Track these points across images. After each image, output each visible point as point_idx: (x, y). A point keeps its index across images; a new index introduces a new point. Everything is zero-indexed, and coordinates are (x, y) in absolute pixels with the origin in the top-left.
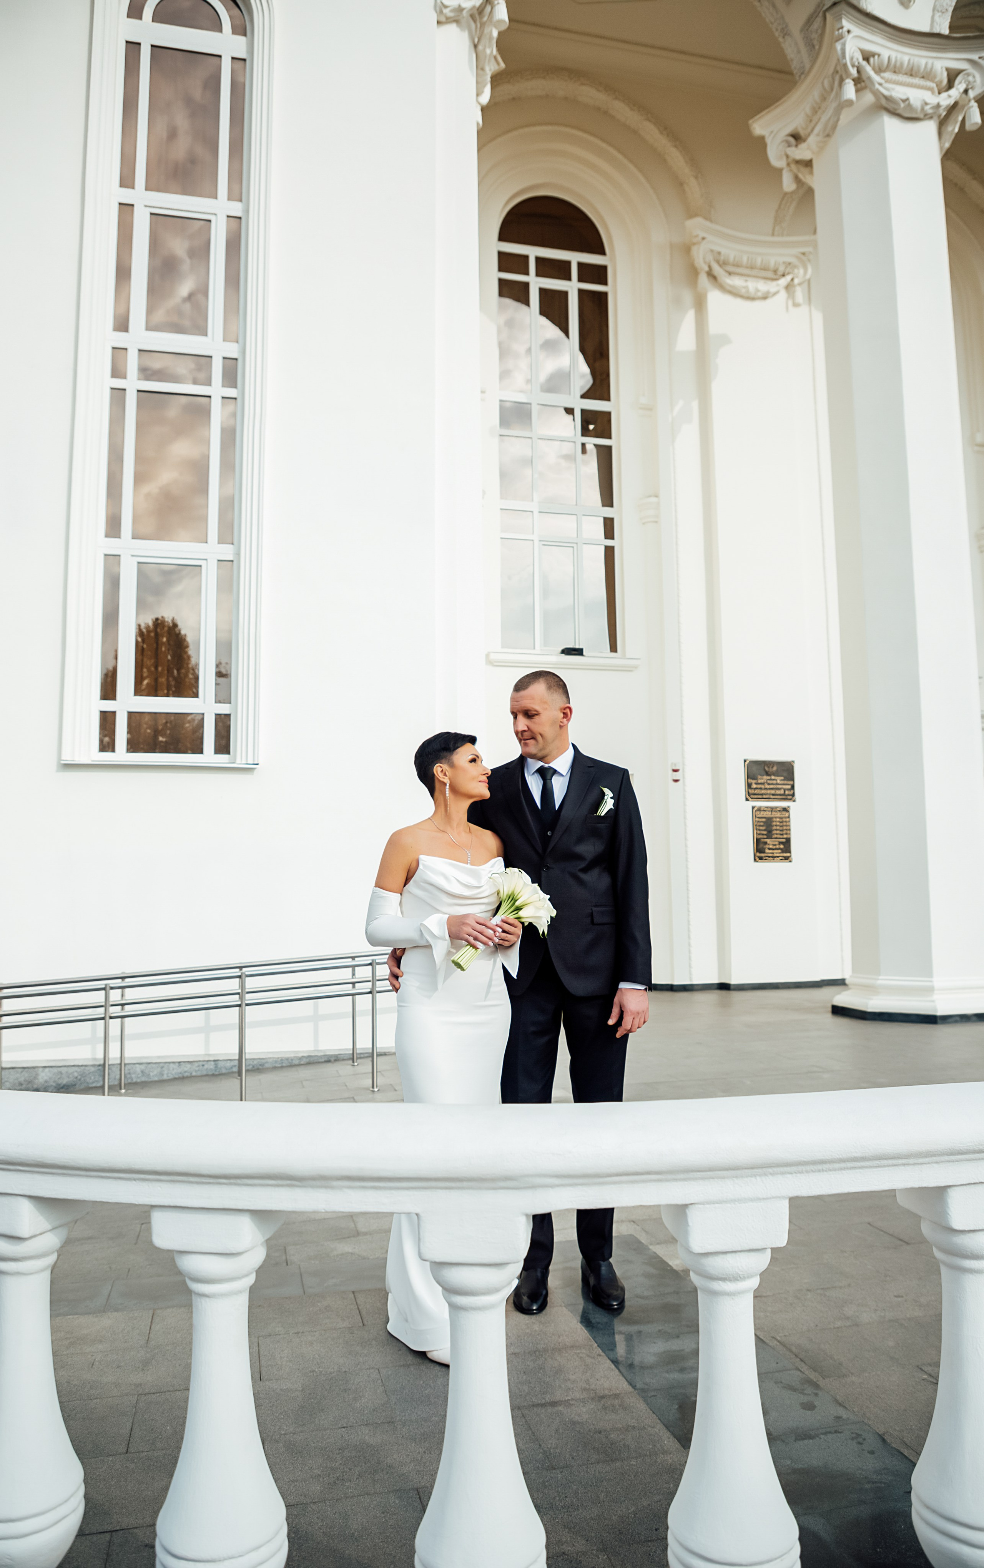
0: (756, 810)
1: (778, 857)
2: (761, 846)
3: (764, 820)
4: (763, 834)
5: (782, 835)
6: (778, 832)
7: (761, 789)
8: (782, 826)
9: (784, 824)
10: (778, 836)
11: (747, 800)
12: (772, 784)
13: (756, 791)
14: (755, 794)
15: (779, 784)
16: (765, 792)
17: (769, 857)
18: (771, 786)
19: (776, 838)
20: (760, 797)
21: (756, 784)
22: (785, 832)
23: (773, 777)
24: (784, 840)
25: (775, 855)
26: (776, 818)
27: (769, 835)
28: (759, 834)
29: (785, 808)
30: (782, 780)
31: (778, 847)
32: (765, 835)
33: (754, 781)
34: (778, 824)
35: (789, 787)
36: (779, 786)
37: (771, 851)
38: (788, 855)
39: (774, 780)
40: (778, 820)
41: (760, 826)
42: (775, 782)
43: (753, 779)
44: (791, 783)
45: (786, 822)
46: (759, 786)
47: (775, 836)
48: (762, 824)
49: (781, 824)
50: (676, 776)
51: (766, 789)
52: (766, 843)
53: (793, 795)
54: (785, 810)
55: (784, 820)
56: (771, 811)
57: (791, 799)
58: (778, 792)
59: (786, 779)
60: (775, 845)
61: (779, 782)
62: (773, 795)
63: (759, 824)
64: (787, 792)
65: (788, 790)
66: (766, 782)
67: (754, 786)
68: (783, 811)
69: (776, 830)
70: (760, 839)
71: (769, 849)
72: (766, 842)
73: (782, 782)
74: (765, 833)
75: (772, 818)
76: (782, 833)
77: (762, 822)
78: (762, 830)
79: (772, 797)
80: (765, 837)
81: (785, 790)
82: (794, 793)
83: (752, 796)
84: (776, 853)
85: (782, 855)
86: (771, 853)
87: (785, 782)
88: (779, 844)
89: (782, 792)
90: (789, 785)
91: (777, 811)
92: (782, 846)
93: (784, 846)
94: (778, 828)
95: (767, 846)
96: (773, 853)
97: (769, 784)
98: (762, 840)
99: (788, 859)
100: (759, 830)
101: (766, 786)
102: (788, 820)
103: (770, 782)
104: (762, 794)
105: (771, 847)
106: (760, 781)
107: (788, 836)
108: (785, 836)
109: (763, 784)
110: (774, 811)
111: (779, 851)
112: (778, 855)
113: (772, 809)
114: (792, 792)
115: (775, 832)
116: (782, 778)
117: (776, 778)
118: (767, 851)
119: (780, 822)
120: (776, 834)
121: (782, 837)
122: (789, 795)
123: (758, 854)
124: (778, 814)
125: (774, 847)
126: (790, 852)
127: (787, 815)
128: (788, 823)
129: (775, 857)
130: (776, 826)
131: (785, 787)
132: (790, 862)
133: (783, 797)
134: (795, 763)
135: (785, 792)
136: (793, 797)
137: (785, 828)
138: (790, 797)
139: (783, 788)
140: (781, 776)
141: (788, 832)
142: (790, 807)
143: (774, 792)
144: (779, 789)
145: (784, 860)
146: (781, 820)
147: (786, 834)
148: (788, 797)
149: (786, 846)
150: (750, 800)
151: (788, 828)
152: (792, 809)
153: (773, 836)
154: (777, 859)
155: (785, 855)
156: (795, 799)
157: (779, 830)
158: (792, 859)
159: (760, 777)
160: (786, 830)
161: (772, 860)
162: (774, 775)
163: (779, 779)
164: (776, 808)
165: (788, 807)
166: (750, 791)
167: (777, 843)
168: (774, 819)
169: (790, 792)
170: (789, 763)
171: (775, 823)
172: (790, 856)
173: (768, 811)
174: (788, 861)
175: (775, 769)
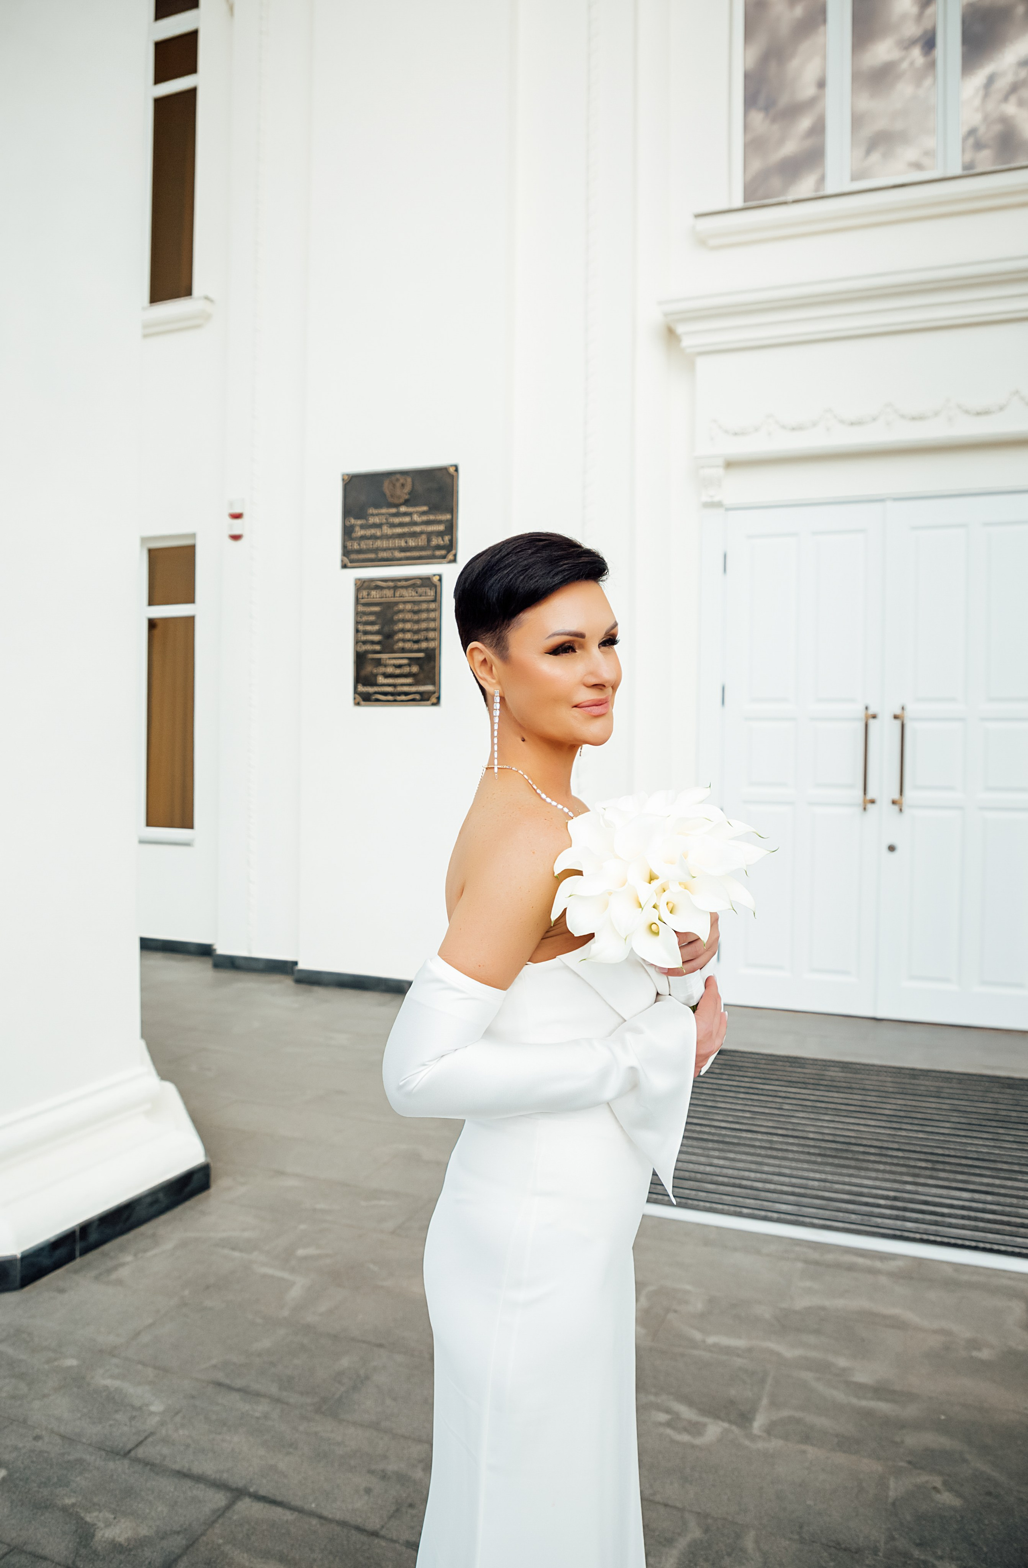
0: (362, 586)
1: (406, 694)
2: (369, 669)
3: (376, 609)
4: (373, 643)
5: (417, 642)
6: (408, 636)
7: (374, 537)
8: (418, 622)
9: (424, 616)
10: (408, 645)
11: (344, 566)
12: (401, 525)
13: (364, 545)
14: (359, 552)
15: (415, 524)
16: (384, 544)
17: (386, 694)
18: (399, 530)
19: (403, 650)
20: (372, 556)
21: (362, 527)
22: (422, 635)
23: (403, 509)
24: (421, 655)
25: (400, 689)
26: (405, 603)
27: (388, 641)
28: (365, 642)
29: (429, 578)
30: (424, 513)
31: (406, 670)
32: (378, 643)
33: (359, 522)
34: (409, 616)
35: (441, 528)
36: (417, 529)
37: (390, 681)
38: (431, 688)
39: (405, 514)
40: (409, 607)
41: (366, 623)
42: (407, 519)
43: (357, 517)
44: (448, 517)
45: (428, 611)
46: (369, 532)
47: (401, 645)
48: (372, 618)
49: (416, 617)
50: (237, 527)
51: (387, 537)
52: (378, 663)
53: (451, 546)
55: (424, 606)
56: (395, 588)
57: (444, 557)
58: (412, 543)
59: (434, 508)
60: (400, 666)
61: (416, 518)
62: (402, 550)
63: (365, 618)
64: (435, 541)
65: (440, 534)
66: (387, 523)
67: (359, 532)
68: (422, 586)
69: (403, 631)
70: (367, 652)
71: (387, 676)
72: (380, 659)
73: (425, 518)
74: (377, 638)
75: (397, 603)
76: (416, 637)
77: (371, 613)
78: (371, 633)
79: (397, 554)
80: (378, 648)
81: (430, 535)
82: (451, 541)
83: (354, 556)
84: (403, 685)
86: (389, 685)
87: (432, 517)
88: (409, 665)
89: (422, 541)
90: (439, 522)
91: (406, 587)
92: (415, 669)
93: (420, 667)
94: (408, 626)
95: (382, 670)
96: (395, 686)
97: (393, 525)
98: (371, 656)
99: (428, 700)
100: (366, 633)
101: (387, 530)
102: (433, 606)
103: (397, 520)
104: (376, 551)
105: (390, 670)
106: (372, 520)
107: (432, 645)
108: (424, 645)
109: (379, 526)
110: (402, 587)
111: (409, 680)
112: (406, 689)
113: (396, 584)
114: (447, 538)
115: (401, 635)
116: (425, 508)
117: (410, 510)
118: (381, 680)
119: (415, 612)
120: (404, 640)
121: (416, 646)
122: (438, 547)
123: (361, 688)
124: (408, 595)
125: (398, 671)
126: (434, 683)
127: (431, 593)
128: (432, 615)
129: (400, 694)
130: (404, 621)
131: (431, 528)
132: (433, 704)
133: (423, 553)
134: (457, 470)
135: (429, 541)
136: (449, 552)
137: (424, 625)
138: (443, 552)
139: (422, 533)
140: (425, 505)
141: (431, 635)
142: (440, 576)
143: (403, 544)
144: (414, 535)
145: (413, 700)
146: (416, 608)
147: (427, 639)
148: (438, 553)
149: (426, 668)
150: (349, 564)
151: (432, 625)
152: (440, 580)
153: (393, 645)
154: (403, 698)
155: (422, 688)
156: (455, 555)
157: (409, 631)
158: (439, 698)
159: (375, 511)
160: (427, 630)
161: (395, 701)
162: (406, 503)
163: (417, 512)
164: (407, 579)
165: (434, 575)
166: (349, 544)
167: (405, 661)
168: (401, 607)
169: (443, 540)
170: (443, 470)
171: (401, 616)
172: (434, 693)
173: (389, 588)
174: (429, 702)
175: (408, 489)
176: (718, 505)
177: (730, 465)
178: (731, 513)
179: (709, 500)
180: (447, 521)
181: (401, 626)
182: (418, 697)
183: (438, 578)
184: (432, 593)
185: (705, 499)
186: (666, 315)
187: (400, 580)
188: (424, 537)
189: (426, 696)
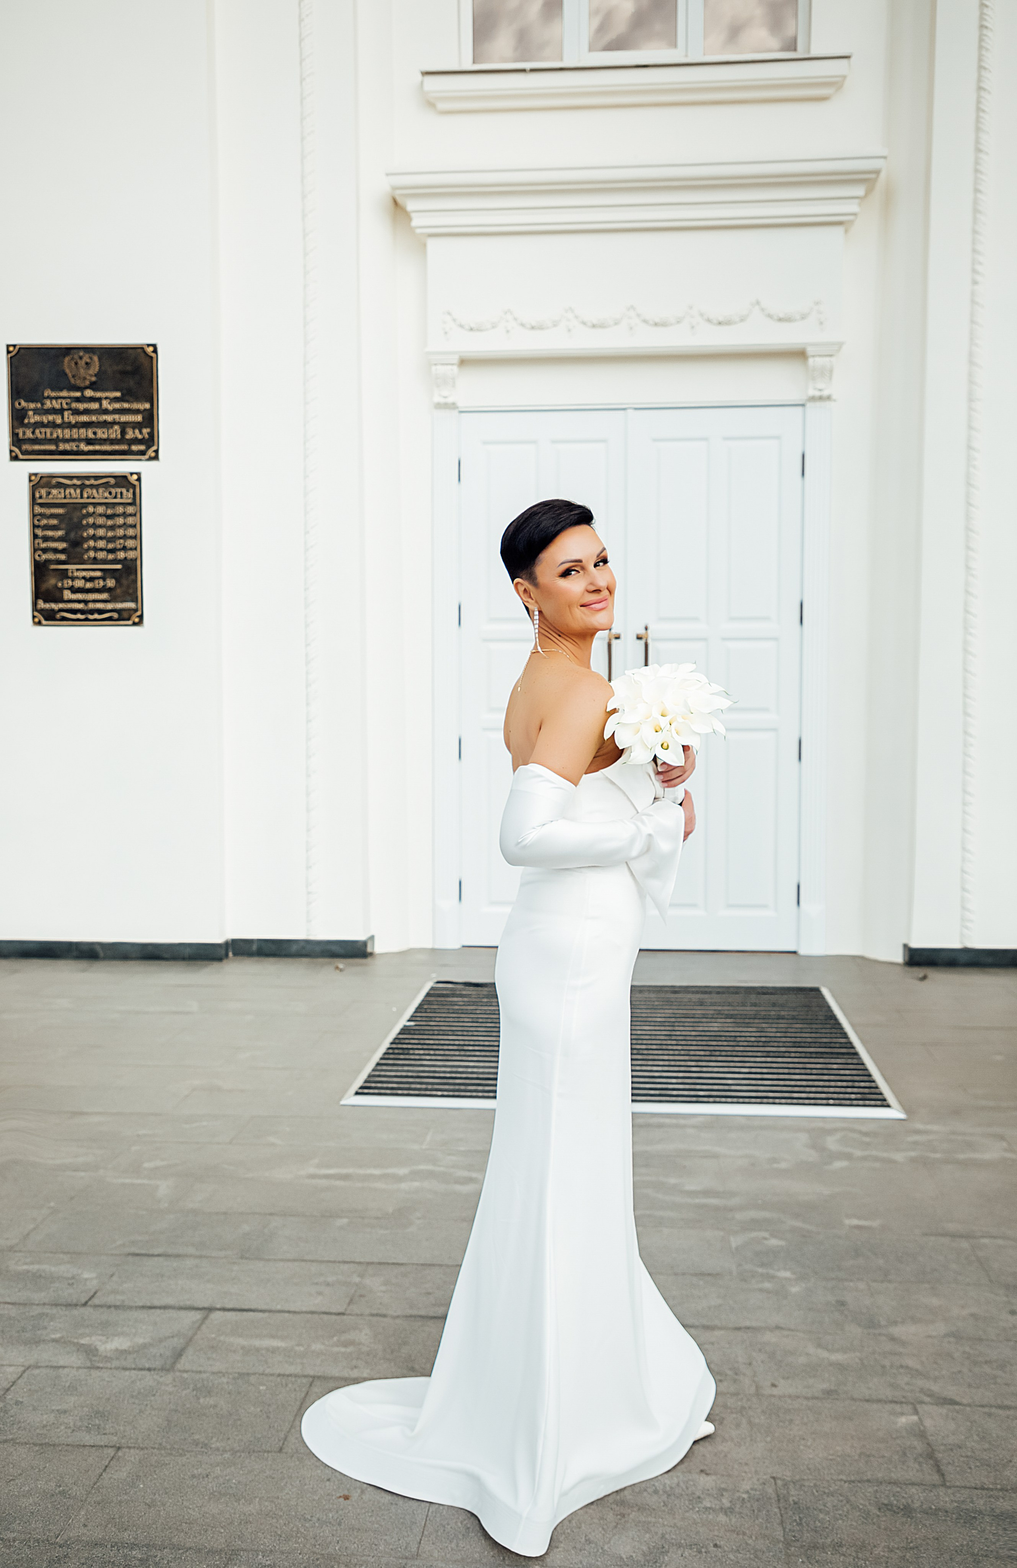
0: (38, 483)
1: (101, 612)
2: (52, 581)
3: (60, 511)
4: (56, 551)
5: (112, 551)
6: (101, 544)
7: (53, 425)
8: (112, 528)
9: (120, 521)
10: (101, 555)
11: (14, 458)
12: (87, 412)
13: (39, 434)
14: (36, 441)
15: (106, 412)
16: (67, 433)
17: (74, 612)
18: (84, 418)
19: (95, 561)
20: (53, 447)
21: (36, 411)
22: (119, 543)
23: (89, 393)
24: (119, 567)
25: (91, 606)
26: (95, 505)
27: (75, 550)
28: (45, 550)
29: (125, 477)
30: (116, 400)
31: (100, 584)
32: (63, 551)
33: (32, 405)
34: (101, 521)
35: (139, 418)
36: (109, 418)
37: (80, 596)
38: (132, 605)
39: (92, 399)
40: (100, 510)
41: (47, 527)
42: (95, 406)
43: (29, 400)
44: (147, 406)
45: (125, 515)
46: (45, 419)
47: (92, 554)
48: (54, 522)
49: (110, 523)
51: (70, 426)
52: (64, 574)
53: (151, 441)
54: (122, 481)
55: (120, 510)
56: (83, 487)
57: (143, 453)
58: (101, 434)
59: (129, 395)
60: (92, 579)
61: (105, 404)
62: (89, 442)
63: (44, 522)
64: (130, 435)
65: (138, 426)
66: (70, 409)
67: (34, 418)
68: (116, 485)
69: (94, 538)
70: (48, 562)
71: (74, 590)
72: (65, 571)
73: (117, 406)
74: (62, 545)
75: (85, 505)
76: (111, 546)
77: (52, 516)
78: (53, 539)
79: (83, 447)
80: (63, 557)
81: (124, 426)
82: (151, 435)
83: (27, 447)
84: (95, 601)
85: (110, 606)
86: (79, 601)
87: (126, 405)
88: (104, 578)
89: (114, 432)
90: (137, 412)
91: (97, 487)
92: (111, 583)
93: (117, 581)
94: (101, 532)
95: (69, 583)
96: (86, 602)
97: (76, 412)
98: (53, 567)
99: (129, 619)
100: (46, 539)
101: (68, 418)
102: (130, 510)
103: (81, 406)
104: (56, 441)
105: (79, 584)
106: (48, 404)
107: (131, 555)
108: (121, 555)
109: (61, 411)
110: (92, 486)
111: (105, 596)
112: (100, 606)
113: (84, 482)
114: (146, 431)
115: (92, 543)
116: (118, 394)
117: (99, 395)
118: (67, 595)
119: (109, 517)
120: (96, 549)
121: (111, 557)
122: (136, 441)
123: (41, 604)
124: (101, 495)
125: (89, 585)
126: (135, 600)
127: (128, 496)
128: (130, 520)
129: (92, 612)
130: (95, 526)
131: (124, 418)
132: (135, 624)
133: (117, 447)
134: (155, 351)
135: (123, 433)
136: (148, 447)
137: (120, 532)
138: (142, 448)
139: (114, 423)
140: (116, 389)
141: (130, 543)
142: (139, 474)
143: (91, 435)
144: (106, 424)
145: (110, 619)
146: (109, 512)
147: (124, 549)
148: (134, 448)
149: (125, 582)
150: (21, 456)
151: (131, 532)
152: (139, 480)
153: (83, 554)
154: (96, 616)
155: (119, 606)
156: (157, 451)
157: (101, 538)
158: (141, 617)
159: (53, 394)
160: (125, 537)
161: (87, 619)
162: (93, 386)
163: (106, 398)
164: (97, 478)
165: (132, 474)
166: (20, 432)
167: (98, 574)
168: (91, 509)
169: (141, 433)
170: (139, 350)
171: (91, 520)
172: (136, 610)
173: (74, 486)
174: (130, 622)
175: (95, 368)
176: (453, 406)
177: (463, 362)
178: (463, 414)
179: (442, 400)
180: (145, 410)
181: (91, 532)
182: (116, 615)
183: (135, 477)
184: (130, 495)
185: (437, 399)
186: (395, 188)
187: (88, 478)
188: (116, 427)
189: (125, 615)
